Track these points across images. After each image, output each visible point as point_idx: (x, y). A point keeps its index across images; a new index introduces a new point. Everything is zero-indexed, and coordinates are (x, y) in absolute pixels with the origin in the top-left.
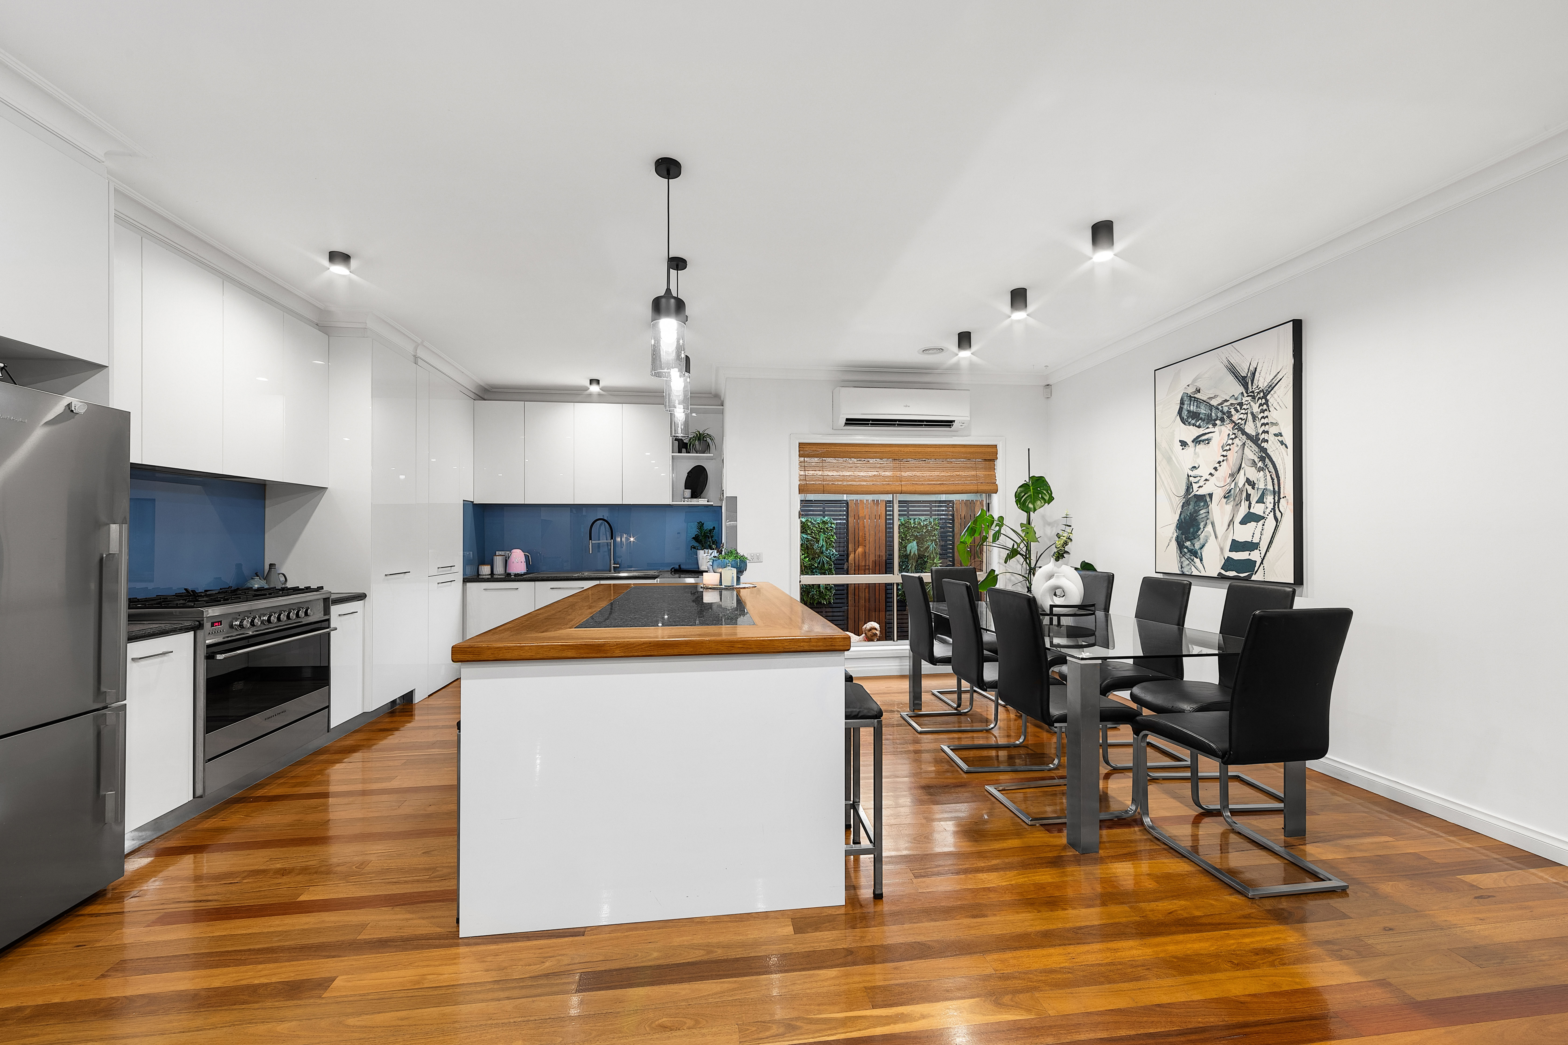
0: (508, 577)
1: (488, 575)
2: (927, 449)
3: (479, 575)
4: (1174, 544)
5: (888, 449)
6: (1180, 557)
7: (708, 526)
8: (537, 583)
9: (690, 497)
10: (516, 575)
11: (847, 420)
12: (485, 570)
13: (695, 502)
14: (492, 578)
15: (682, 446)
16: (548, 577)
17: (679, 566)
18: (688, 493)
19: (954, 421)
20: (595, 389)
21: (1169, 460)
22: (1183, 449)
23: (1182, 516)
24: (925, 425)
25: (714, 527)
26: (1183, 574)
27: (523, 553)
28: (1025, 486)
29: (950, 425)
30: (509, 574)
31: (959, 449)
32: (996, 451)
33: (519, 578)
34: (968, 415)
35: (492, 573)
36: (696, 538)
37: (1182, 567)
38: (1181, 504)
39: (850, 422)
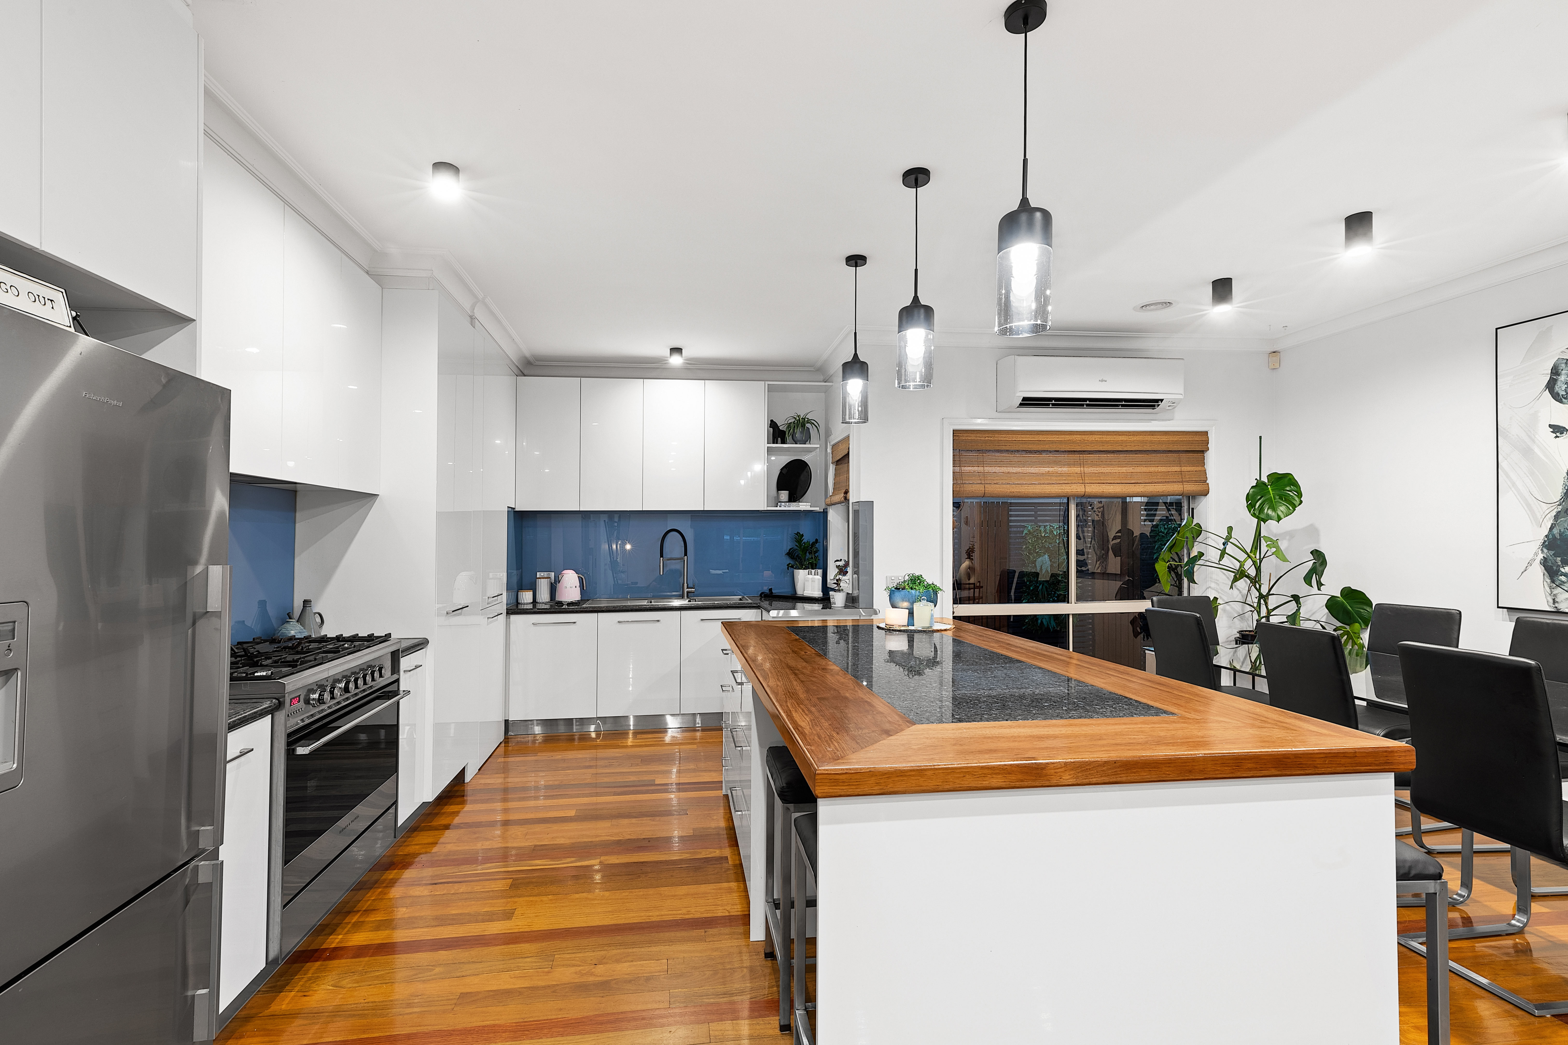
0: (557, 607)
1: (530, 604)
2: (1117, 437)
3: (518, 603)
4: (1538, 571)
5: (1068, 437)
6: (1550, 588)
7: (808, 538)
8: (600, 614)
9: (787, 500)
10: (569, 604)
11: (1024, 399)
12: (526, 597)
13: (793, 507)
14: (535, 609)
15: (777, 434)
16: (614, 607)
17: (771, 590)
18: (784, 495)
19: (1162, 400)
20: (676, 361)
21: (1527, 452)
22: (1557, 437)
23: (1555, 531)
24: (1123, 406)
25: (817, 540)
26: (1558, 612)
27: (576, 575)
28: (1260, 486)
29: (1154, 406)
30: (560, 603)
31: (1159, 437)
32: (1206, 439)
33: (575, 608)
34: (1182, 392)
35: (534, 602)
36: (790, 554)
37: (1554, 602)
38: (1554, 513)
39: (1028, 402)
